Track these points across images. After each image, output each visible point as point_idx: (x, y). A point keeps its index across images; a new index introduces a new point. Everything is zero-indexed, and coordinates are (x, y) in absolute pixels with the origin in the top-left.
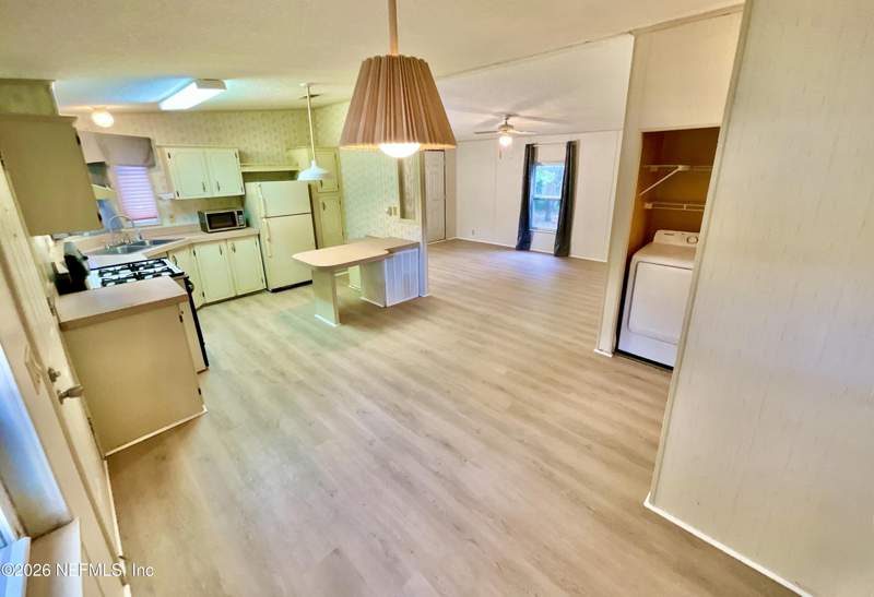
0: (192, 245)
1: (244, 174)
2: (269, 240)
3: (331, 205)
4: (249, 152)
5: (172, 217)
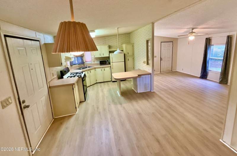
0: (95, 68)
1: (109, 51)
2: (112, 68)
3: (131, 59)
4: (112, 46)
5: (94, 61)
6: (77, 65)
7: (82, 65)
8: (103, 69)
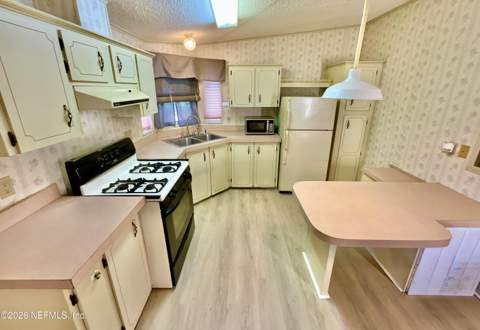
1: (282, 89)
2: (287, 150)
4: (291, 70)
5: (229, 119)
6: (177, 127)
7: (192, 129)
8: (254, 149)
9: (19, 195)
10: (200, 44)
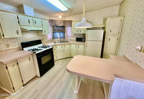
0: (70, 44)
5: (73, 37)
6: (59, 39)
7: (62, 40)
8: (77, 46)
9: (11, 48)
10: (63, 17)
